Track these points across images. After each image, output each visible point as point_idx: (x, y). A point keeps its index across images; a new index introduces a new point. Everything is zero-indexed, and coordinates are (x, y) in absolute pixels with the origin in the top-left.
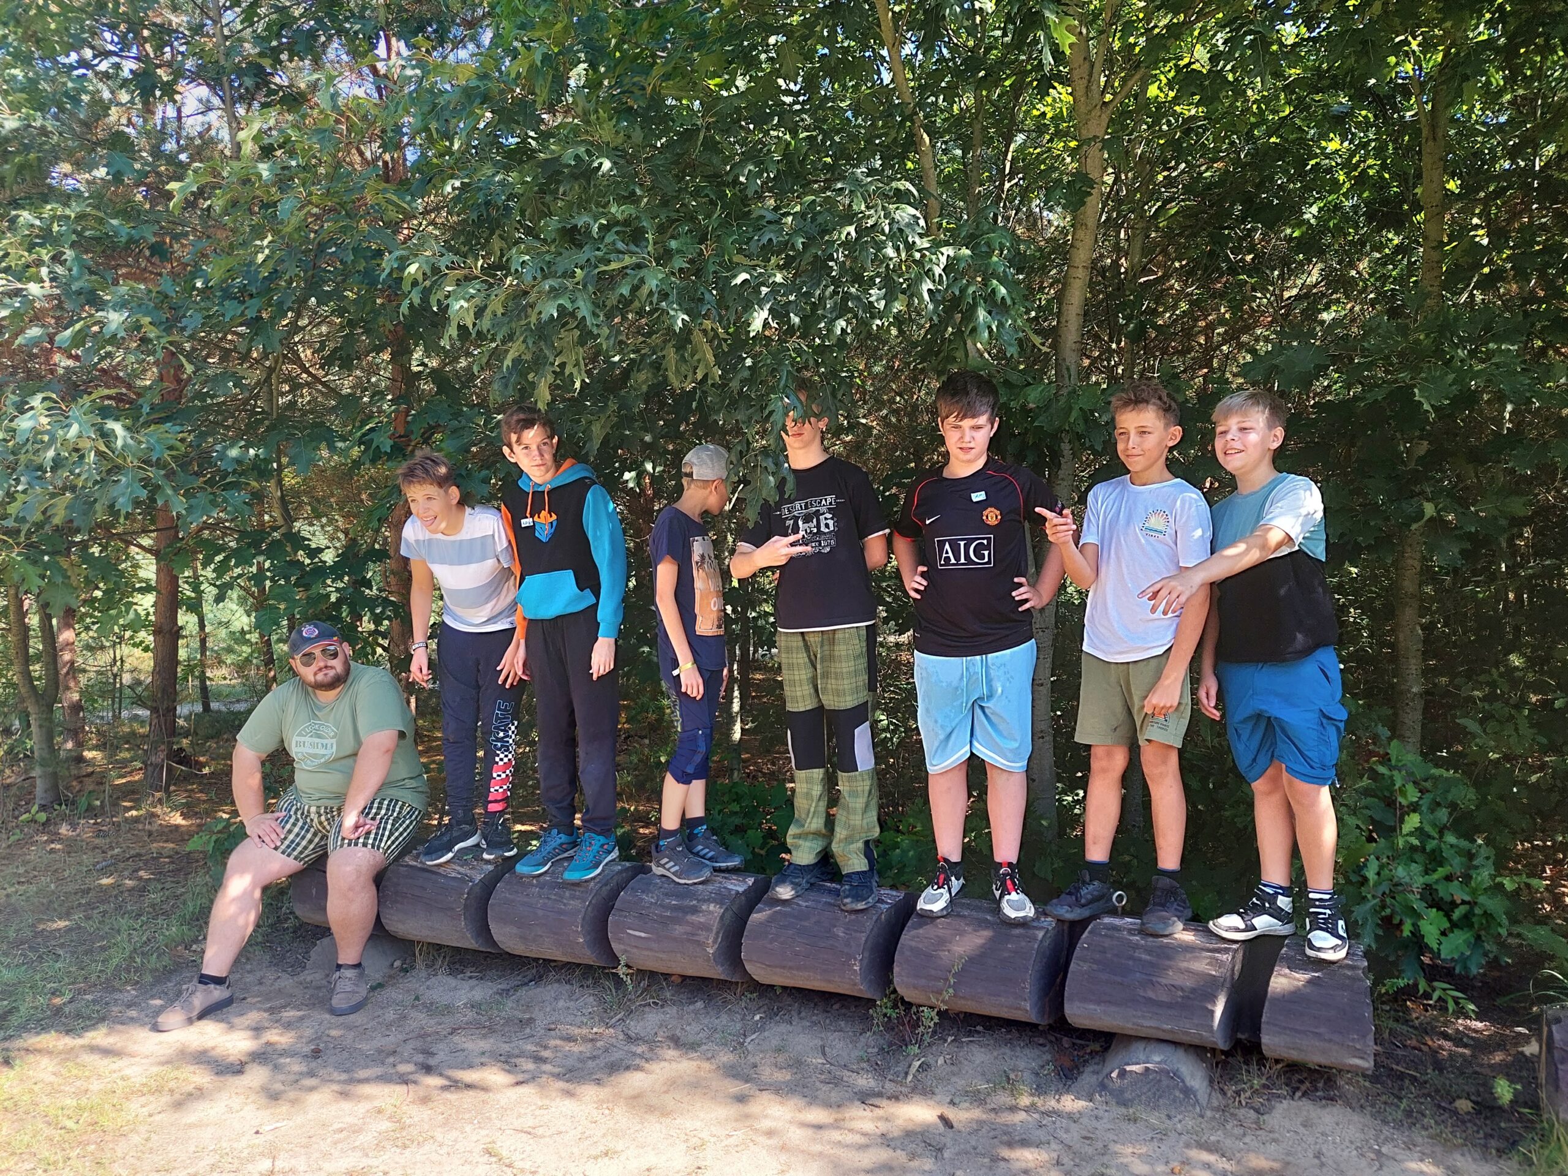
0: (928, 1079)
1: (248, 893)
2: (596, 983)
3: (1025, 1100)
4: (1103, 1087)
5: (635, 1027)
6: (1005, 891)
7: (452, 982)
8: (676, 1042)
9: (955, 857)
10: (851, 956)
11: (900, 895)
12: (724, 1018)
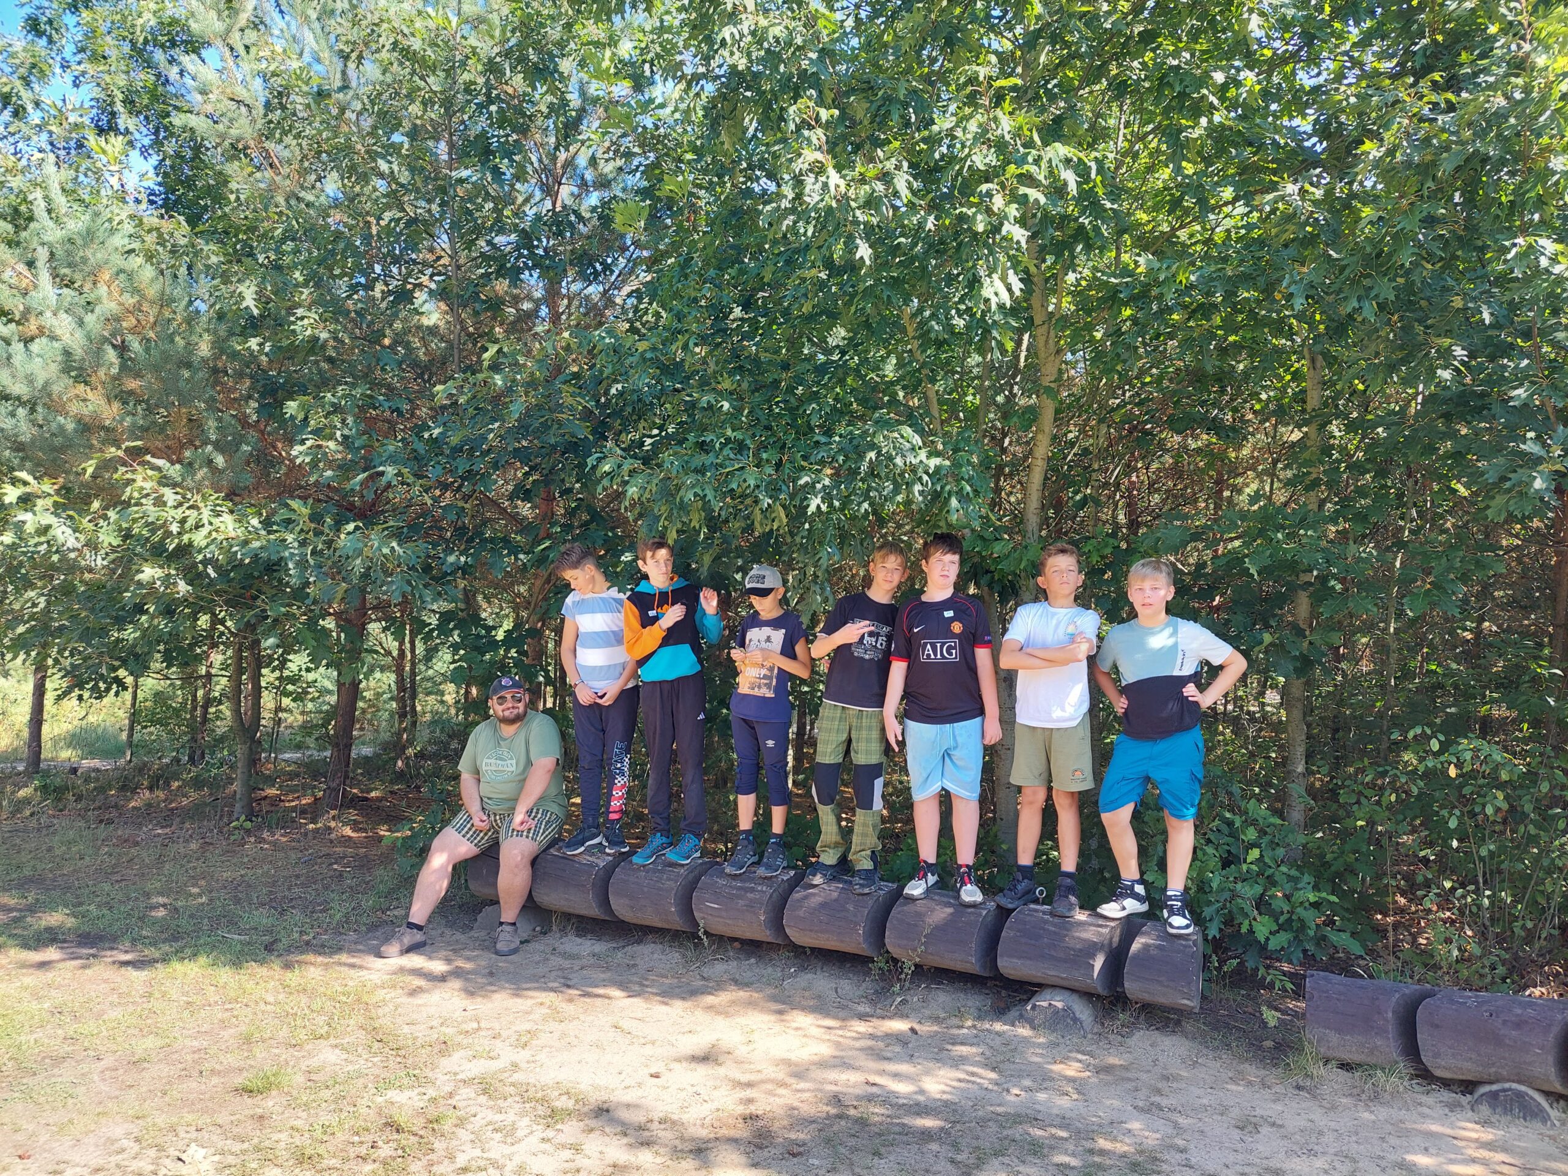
0: (905, 1009)
1: (443, 867)
2: (681, 945)
3: (969, 1023)
4: (1021, 1016)
5: (706, 971)
6: (963, 884)
7: (579, 940)
8: (736, 982)
9: (932, 860)
10: (857, 924)
11: (895, 886)
12: (770, 970)
